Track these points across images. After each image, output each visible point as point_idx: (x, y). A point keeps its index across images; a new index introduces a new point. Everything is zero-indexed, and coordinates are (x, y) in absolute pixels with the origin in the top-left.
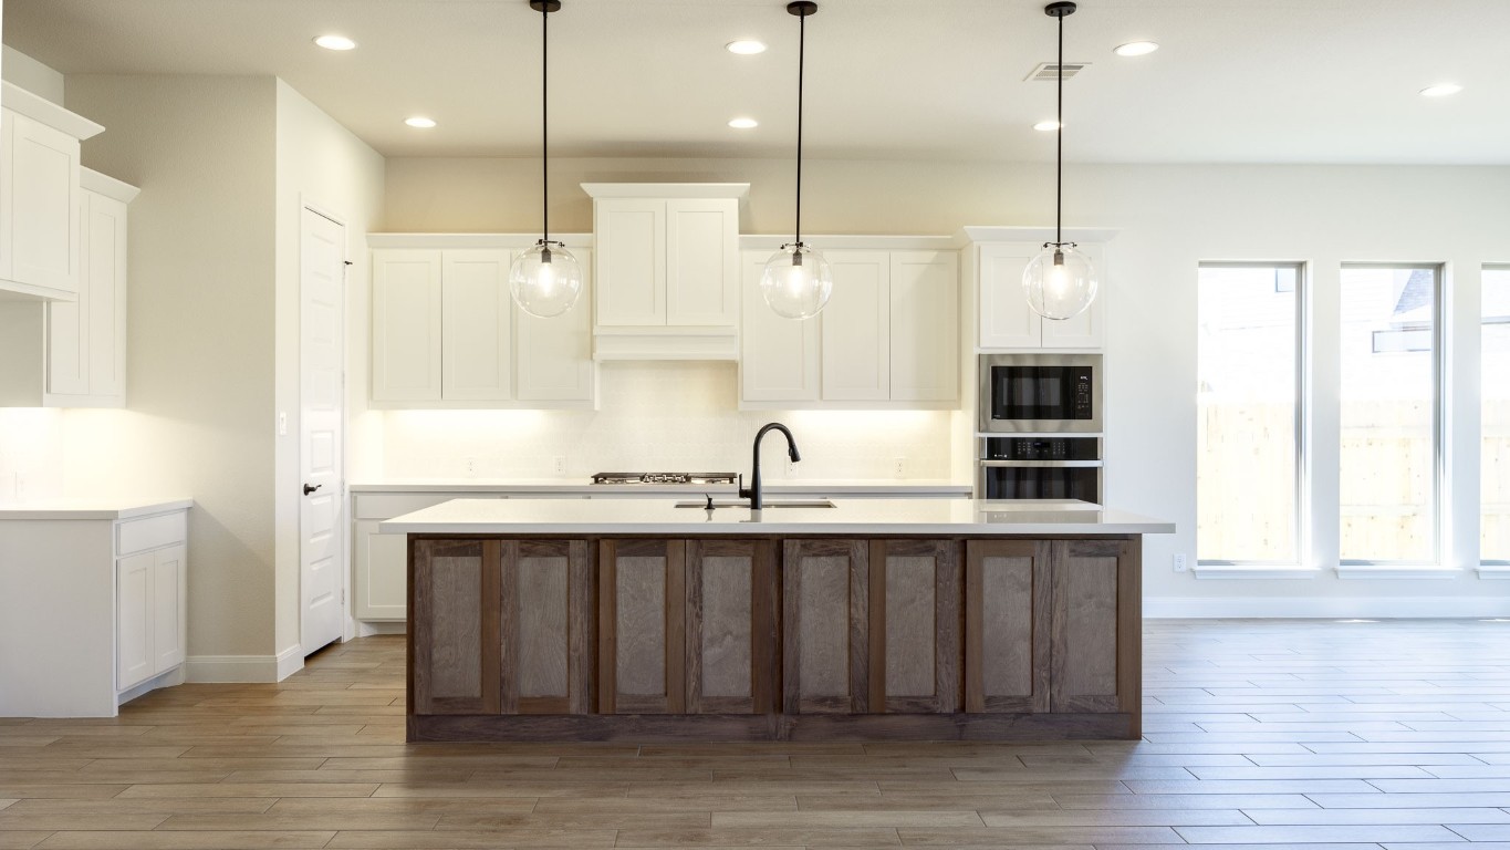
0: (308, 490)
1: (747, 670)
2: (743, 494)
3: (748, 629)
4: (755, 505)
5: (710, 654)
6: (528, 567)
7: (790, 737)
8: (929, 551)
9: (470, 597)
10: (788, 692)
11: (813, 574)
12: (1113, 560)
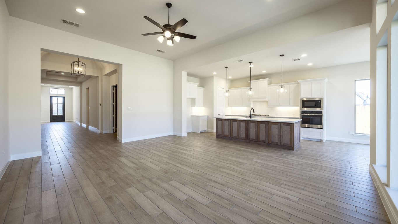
0: (218, 115)
1: (245, 134)
2: (249, 116)
3: (245, 130)
4: (251, 118)
5: (241, 132)
6: (225, 122)
7: (249, 143)
8: (265, 123)
9: (221, 125)
10: (249, 138)
11: (252, 125)
12: (289, 126)
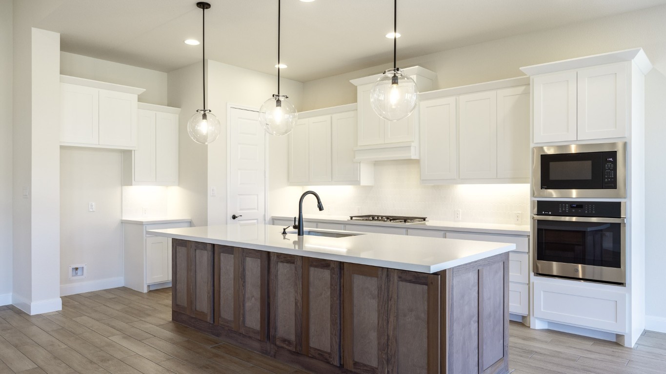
0: (235, 218)
3: (259, 296)
4: (300, 233)
5: (247, 305)
6: (198, 253)
8: (328, 266)
11: (282, 272)
12: (425, 287)
